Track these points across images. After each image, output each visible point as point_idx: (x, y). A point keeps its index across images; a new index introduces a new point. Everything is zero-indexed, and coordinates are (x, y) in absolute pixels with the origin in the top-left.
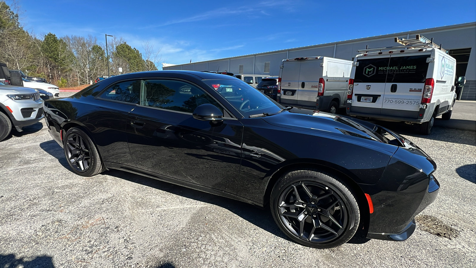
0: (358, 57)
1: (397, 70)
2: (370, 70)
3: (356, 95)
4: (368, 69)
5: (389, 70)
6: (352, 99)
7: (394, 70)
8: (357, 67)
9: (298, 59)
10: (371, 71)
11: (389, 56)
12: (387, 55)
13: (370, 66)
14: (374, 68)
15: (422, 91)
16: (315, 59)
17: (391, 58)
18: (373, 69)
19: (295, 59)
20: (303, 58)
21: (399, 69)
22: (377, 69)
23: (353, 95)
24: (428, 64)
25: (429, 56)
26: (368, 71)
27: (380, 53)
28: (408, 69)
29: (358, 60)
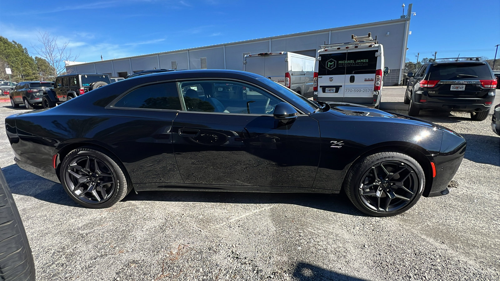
0: (319, 52)
1: (353, 63)
2: (331, 64)
3: (321, 87)
4: (329, 63)
5: (347, 64)
6: (317, 90)
7: (351, 63)
8: (319, 61)
9: (261, 54)
10: (332, 65)
11: (345, 51)
12: (344, 50)
13: (331, 60)
14: (335, 62)
15: (374, 80)
16: (279, 54)
17: (348, 52)
18: (333, 62)
19: (258, 55)
20: (267, 53)
21: (355, 63)
22: (337, 62)
23: (319, 87)
24: (377, 57)
25: (377, 51)
26: (330, 65)
27: (339, 49)
28: (362, 62)
29: (320, 55)
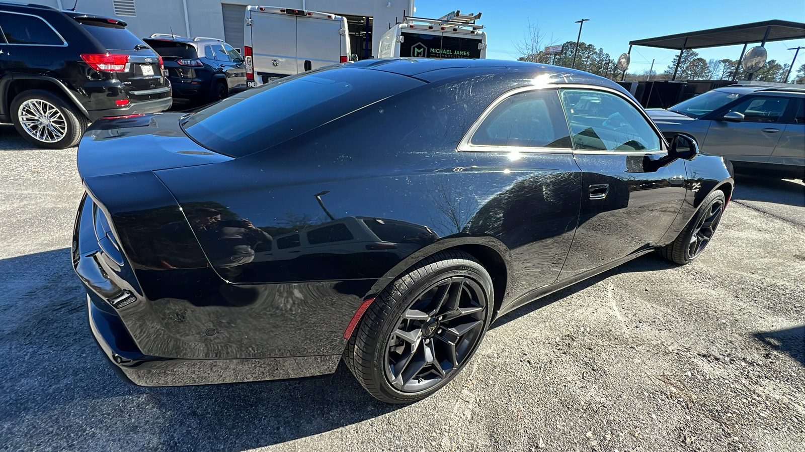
0: (401, 28)
1: (451, 55)
2: (419, 51)
4: (416, 50)
5: (442, 54)
7: (448, 55)
8: (401, 43)
9: (290, 12)
10: (421, 52)
11: (440, 34)
12: (439, 31)
13: (419, 45)
14: (424, 49)
16: (327, 18)
17: (444, 37)
18: (422, 49)
19: (281, 11)
20: (304, 11)
21: (453, 54)
22: (429, 50)
24: (480, 50)
25: (480, 41)
26: (417, 52)
27: (431, 28)
28: (462, 54)
29: (402, 33)
